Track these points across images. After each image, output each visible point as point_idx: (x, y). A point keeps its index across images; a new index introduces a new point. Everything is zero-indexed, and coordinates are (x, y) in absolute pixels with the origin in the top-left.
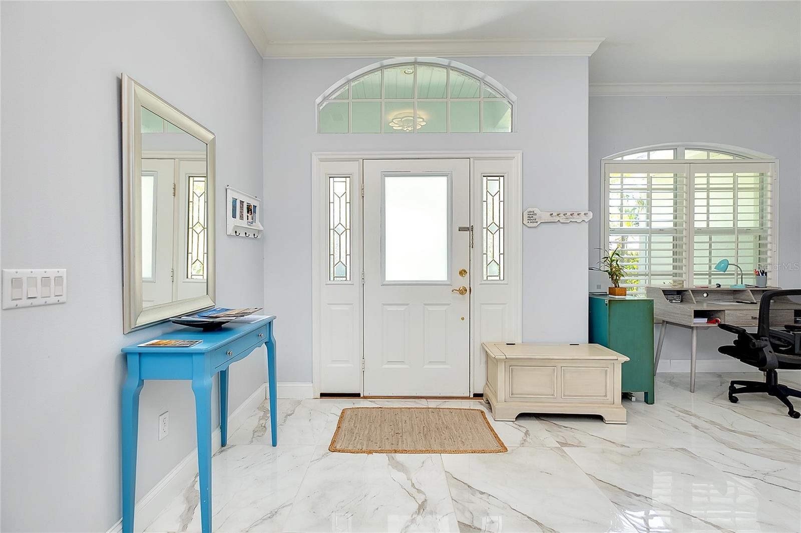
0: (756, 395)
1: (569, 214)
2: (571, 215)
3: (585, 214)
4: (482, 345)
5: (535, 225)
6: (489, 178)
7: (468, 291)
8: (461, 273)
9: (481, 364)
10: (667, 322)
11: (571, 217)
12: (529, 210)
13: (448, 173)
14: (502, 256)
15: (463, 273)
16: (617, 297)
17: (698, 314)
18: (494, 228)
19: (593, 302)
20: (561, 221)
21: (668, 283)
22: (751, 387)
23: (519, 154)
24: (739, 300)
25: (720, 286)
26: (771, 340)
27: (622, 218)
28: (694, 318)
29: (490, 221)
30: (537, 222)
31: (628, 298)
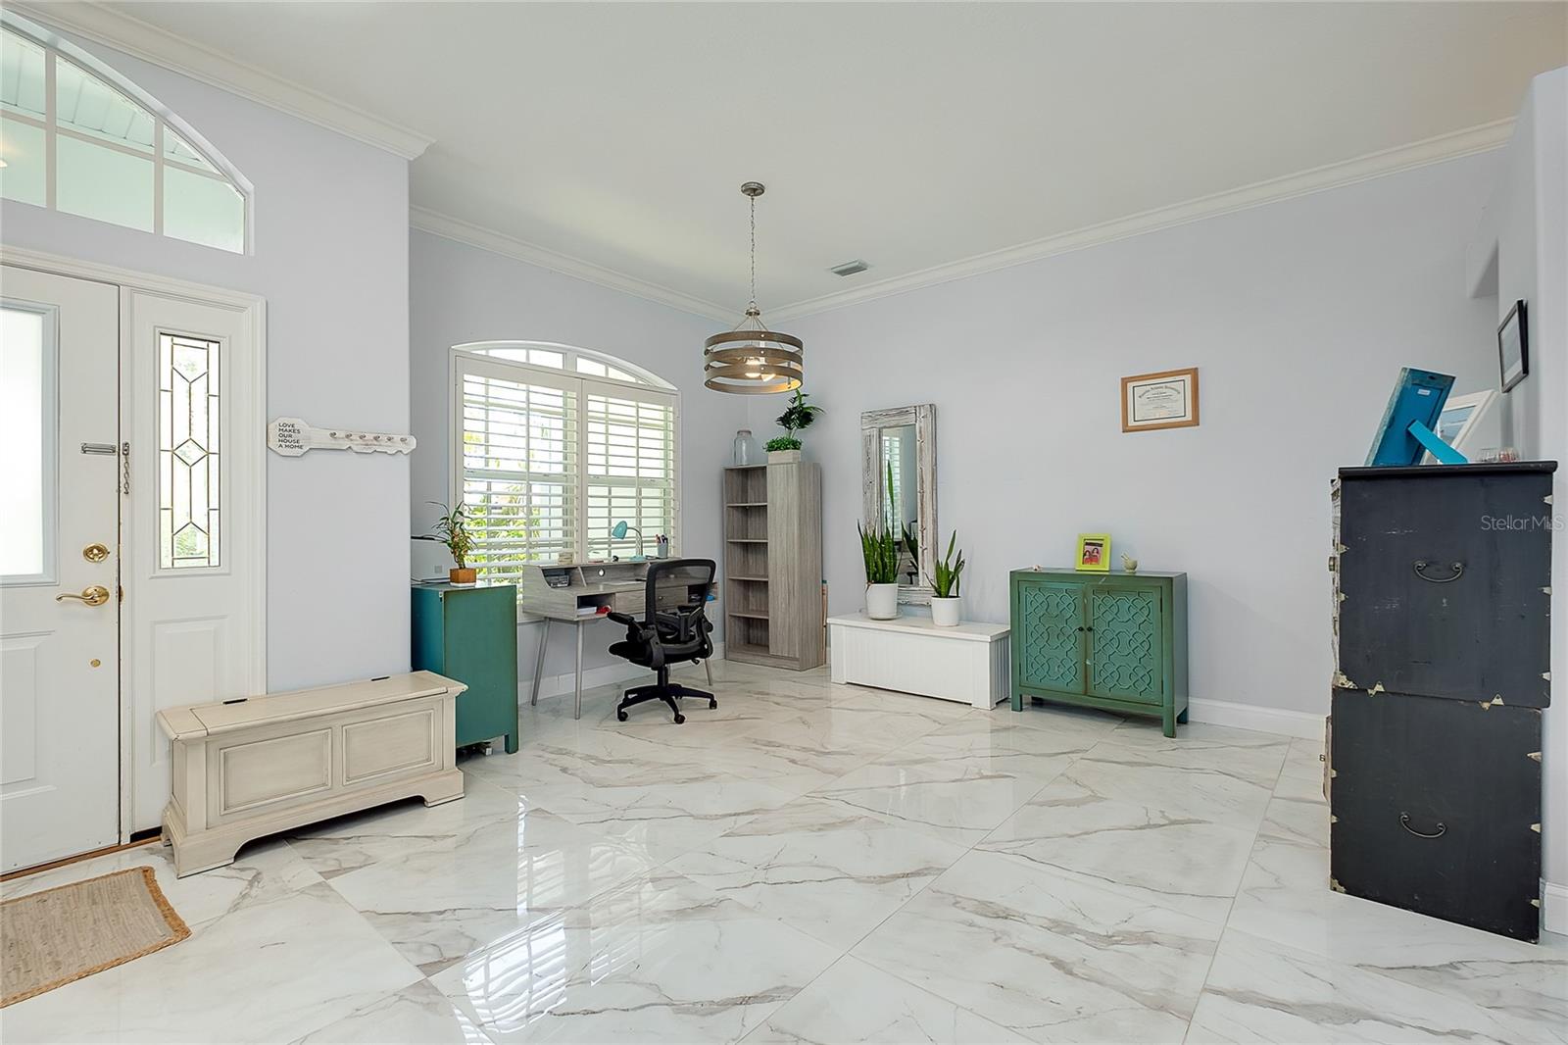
0: (651, 704)
1: (370, 437)
2: (376, 438)
3: (402, 440)
4: (156, 715)
5: (297, 452)
6: (176, 340)
7: (113, 595)
8: (88, 553)
9: (153, 760)
10: (550, 619)
11: (375, 442)
12: (282, 420)
13: (49, 307)
14: (214, 515)
15: (94, 553)
16: (460, 585)
17: (584, 601)
18: (193, 453)
19: (418, 596)
20: (355, 448)
21: (551, 558)
22: (643, 694)
23: (258, 304)
24: (639, 578)
25: (617, 559)
26: (660, 628)
27: (487, 453)
28: (579, 607)
29: (181, 435)
30: (301, 447)
31: (479, 584)
